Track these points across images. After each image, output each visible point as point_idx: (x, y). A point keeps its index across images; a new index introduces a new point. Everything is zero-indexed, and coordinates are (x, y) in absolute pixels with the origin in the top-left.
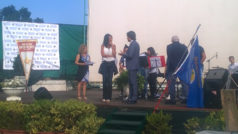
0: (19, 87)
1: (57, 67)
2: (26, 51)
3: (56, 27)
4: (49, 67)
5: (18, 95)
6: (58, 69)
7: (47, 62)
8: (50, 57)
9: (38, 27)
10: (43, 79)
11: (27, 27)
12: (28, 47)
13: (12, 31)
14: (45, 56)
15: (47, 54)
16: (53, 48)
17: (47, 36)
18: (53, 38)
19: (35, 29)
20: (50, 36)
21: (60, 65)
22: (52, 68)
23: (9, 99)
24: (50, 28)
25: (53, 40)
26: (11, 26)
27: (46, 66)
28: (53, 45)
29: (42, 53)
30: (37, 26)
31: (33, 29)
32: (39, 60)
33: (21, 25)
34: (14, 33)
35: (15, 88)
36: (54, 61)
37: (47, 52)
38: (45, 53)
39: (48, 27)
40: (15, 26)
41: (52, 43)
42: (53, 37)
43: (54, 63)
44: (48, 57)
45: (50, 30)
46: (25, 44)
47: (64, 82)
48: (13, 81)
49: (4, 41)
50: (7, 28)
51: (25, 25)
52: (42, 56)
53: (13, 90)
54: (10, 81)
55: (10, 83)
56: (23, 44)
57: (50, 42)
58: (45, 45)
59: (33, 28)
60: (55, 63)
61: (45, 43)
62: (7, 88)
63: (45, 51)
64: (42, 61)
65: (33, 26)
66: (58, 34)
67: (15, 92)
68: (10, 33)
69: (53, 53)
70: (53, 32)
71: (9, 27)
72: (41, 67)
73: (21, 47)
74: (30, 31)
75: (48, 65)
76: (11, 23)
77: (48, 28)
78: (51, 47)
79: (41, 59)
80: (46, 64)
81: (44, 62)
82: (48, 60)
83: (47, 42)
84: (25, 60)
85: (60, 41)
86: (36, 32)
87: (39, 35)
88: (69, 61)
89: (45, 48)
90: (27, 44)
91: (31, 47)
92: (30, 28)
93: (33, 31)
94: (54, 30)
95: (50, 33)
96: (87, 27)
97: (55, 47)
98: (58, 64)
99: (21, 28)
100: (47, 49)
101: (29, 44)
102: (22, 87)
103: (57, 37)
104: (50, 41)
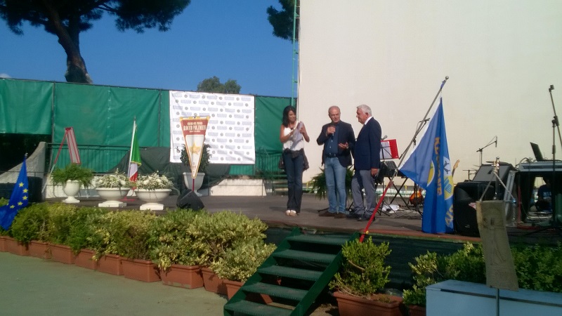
0: (160, 188)
1: (251, 159)
2: (193, 133)
3: (249, 100)
4: (239, 159)
5: (160, 202)
6: (253, 162)
7: (236, 153)
8: (241, 145)
9: (223, 100)
10: (229, 178)
11: (206, 99)
12: (196, 128)
13: (184, 106)
14: (233, 144)
15: (236, 141)
16: (245, 131)
17: (236, 113)
18: (245, 117)
19: (219, 103)
20: (241, 113)
21: (256, 156)
22: (243, 161)
23: (143, 207)
24: (240, 101)
25: (245, 120)
26: (183, 98)
27: (234, 159)
28: (245, 127)
29: (229, 138)
30: (221, 98)
31: (215, 103)
32: (224, 149)
33: (198, 97)
34: (186, 108)
35: (153, 191)
36: (245, 151)
37: (236, 137)
38: (233, 139)
39: (238, 99)
40: (188, 98)
41: (244, 123)
42: (245, 114)
43: (245, 155)
44: (237, 145)
45: (242, 105)
46: (192, 123)
47: (260, 182)
48: (150, 178)
49: (171, 121)
50: (177, 101)
51: (204, 97)
52: (228, 143)
53: (150, 192)
54: (146, 179)
55: (146, 182)
56: (189, 124)
57: (241, 123)
58: (233, 126)
59: (215, 101)
60: (248, 153)
61: (233, 123)
62: (140, 190)
63: (233, 135)
64: (228, 150)
65: (216, 98)
66: (253, 111)
67: (153, 196)
68: (180, 108)
69: (245, 139)
70: (244, 107)
71: (179, 99)
72: (227, 159)
73: (186, 128)
74: (210, 105)
75: (237, 156)
76: (183, 94)
77: (238, 102)
78: (242, 129)
79: (227, 147)
80: (234, 155)
81: (231, 153)
82: (236, 149)
83: (236, 123)
84: (192, 148)
85: (256, 121)
86: (220, 107)
87: (224, 112)
88: (268, 151)
89: (233, 131)
90: (195, 123)
91: (201, 128)
92: (211, 101)
93: (215, 106)
94: (247, 105)
95: (241, 108)
96: (296, 99)
97: (247, 129)
98: (253, 155)
99: (197, 100)
100: (237, 132)
101: (198, 123)
102: (164, 188)
103: (252, 115)
104: (241, 120)
